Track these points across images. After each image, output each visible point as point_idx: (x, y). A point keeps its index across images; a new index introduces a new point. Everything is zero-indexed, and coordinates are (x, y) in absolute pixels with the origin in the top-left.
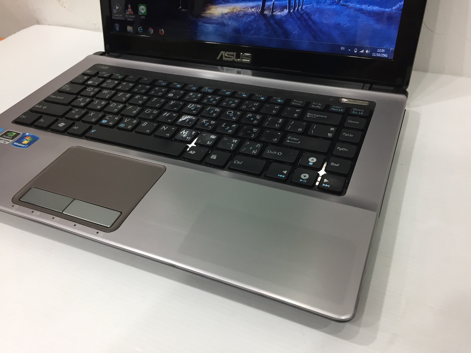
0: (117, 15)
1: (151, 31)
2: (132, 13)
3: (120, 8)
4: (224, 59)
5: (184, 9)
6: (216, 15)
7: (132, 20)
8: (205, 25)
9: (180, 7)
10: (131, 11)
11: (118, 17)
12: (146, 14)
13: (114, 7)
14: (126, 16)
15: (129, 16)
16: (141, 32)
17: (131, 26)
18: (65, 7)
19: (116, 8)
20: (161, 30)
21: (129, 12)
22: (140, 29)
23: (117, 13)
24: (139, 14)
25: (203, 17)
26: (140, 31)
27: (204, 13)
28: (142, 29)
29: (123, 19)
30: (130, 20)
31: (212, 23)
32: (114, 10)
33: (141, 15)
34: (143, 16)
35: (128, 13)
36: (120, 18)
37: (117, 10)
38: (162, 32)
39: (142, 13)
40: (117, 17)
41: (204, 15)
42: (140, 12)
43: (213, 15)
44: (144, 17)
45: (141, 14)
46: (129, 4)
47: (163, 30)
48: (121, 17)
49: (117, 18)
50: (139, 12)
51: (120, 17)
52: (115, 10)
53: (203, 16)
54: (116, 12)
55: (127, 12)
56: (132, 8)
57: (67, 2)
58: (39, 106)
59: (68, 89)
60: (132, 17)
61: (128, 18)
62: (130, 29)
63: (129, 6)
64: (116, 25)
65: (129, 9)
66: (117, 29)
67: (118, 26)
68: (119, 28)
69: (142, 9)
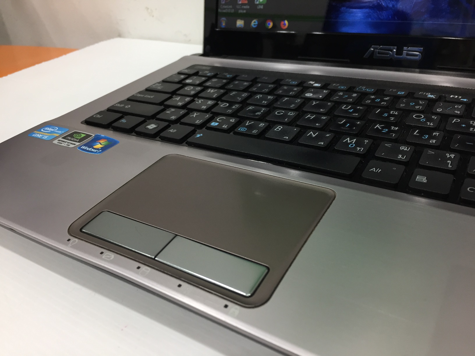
0: (226, 7)
1: (269, 24)
2: (247, 2)
4: (376, 56)
7: (245, 11)
8: (351, 10)
12: (265, 2)
14: (238, 7)
15: (241, 7)
16: (256, 26)
17: (241, 19)
18: (153, 16)
20: (284, 22)
21: (242, 1)
22: (255, 22)
23: (225, 4)
24: (255, 3)
26: (254, 25)
28: (257, 23)
29: (233, 11)
30: (242, 11)
33: (259, 5)
34: (261, 5)
36: (229, 11)
38: (285, 24)
39: (259, 1)
40: (225, 9)
42: (257, 0)
44: (262, 7)
45: (258, 3)
47: (286, 22)
48: (231, 9)
49: (224, 11)
51: (228, 9)
52: (223, 1)
55: (240, 1)
58: (120, 105)
59: (159, 88)
60: (245, 7)
61: (240, 9)
62: (240, 23)
64: (223, 20)
66: (222, 24)
67: (225, 20)
68: (226, 23)
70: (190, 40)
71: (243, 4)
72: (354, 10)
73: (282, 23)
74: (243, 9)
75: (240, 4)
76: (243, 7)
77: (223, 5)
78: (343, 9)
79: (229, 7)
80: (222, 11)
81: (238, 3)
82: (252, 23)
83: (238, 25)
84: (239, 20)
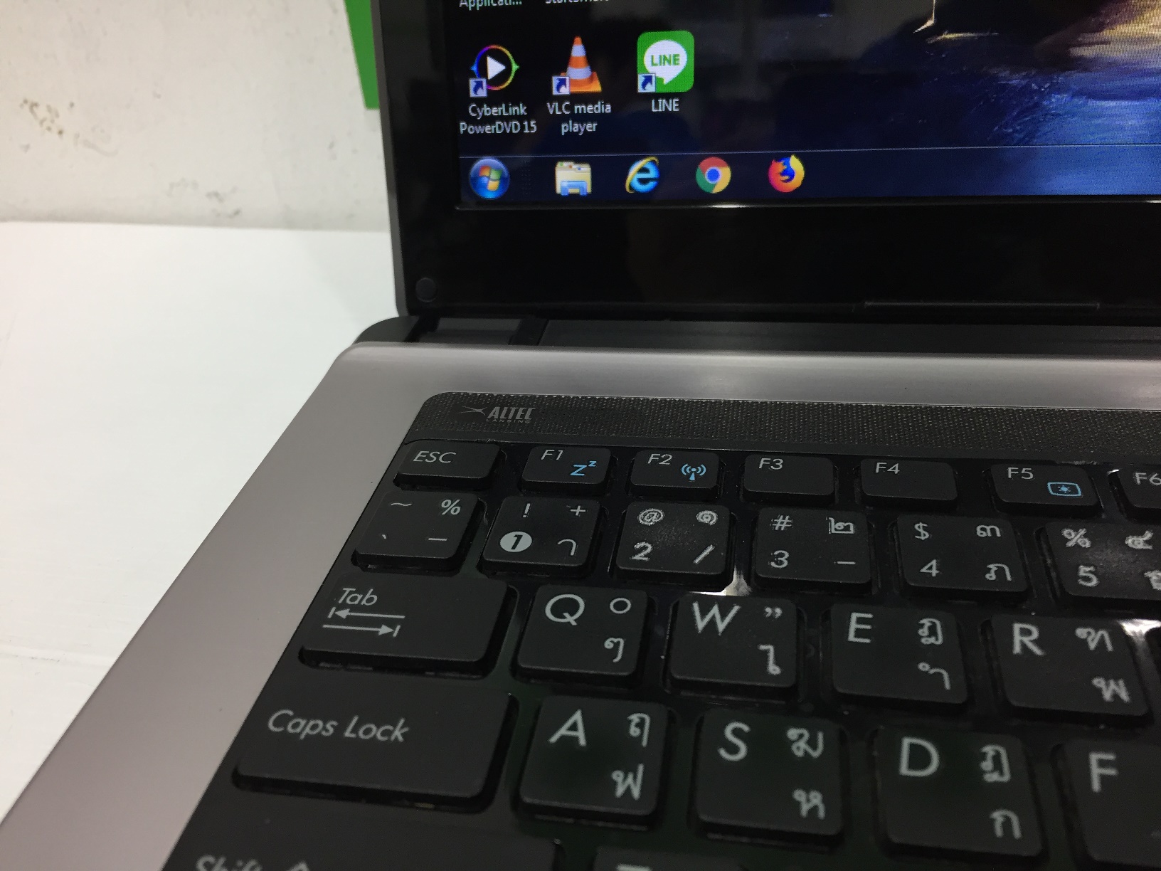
0: (495, 111)
1: (714, 175)
2: (596, 87)
3: (515, 67)
5: (951, 32)
7: (591, 127)
8: (1094, 105)
9: (930, 23)
10: (591, 79)
11: (501, 118)
12: (687, 85)
13: (474, 68)
14: (553, 108)
15: (570, 108)
16: (651, 185)
17: (578, 160)
18: (60, 132)
19: (483, 71)
20: (787, 164)
21: (573, 83)
22: (643, 170)
23: (492, 100)
24: (640, 90)
25: (1084, 65)
26: (643, 181)
27: (1090, 37)
28: (653, 173)
30: (576, 127)
31: (1139, 94)
32: (472, 83)
33: (656, 96)
34: (668, 96)
35: (565, 91)
36: (514, 127)
37: (491, 82)
38: (790, 174)
39: (659, 80)
40: (491, 120)
41: (1087, 52)
42: (648, 79)
44: (673, 106)
45: (650, 88)
46: (578, 40)
47: (796, 164)
48: (520, 118)
49: (488, 129)
50: (641, 79)
51: (507, 119)
52: (479, 85)
53: (1081, 58)
54: (482, 93)
55: (562, 82)
56: (591, 60)
57: (72, 105)
59: (384, 630)
60: (589, 109)
61: (564, 119)
62: (571, 177)
63: (578, 51)
64: (484, 167)
65: (576, 66)
66: (485, 186)
67: (497, 169)
68: (502, 180)
69: (664, 60)
70: (237, 213)
71: (576, 98)
73: (779, 167)
74: (583, 118)
75: (561, 99)
76: (578, 108)
77: (480, 102)
79: (513, 110)
80: (479, 130)
81: (555, 92)
82: (633, 175)
83: (565, 184)
84: (565, 164)
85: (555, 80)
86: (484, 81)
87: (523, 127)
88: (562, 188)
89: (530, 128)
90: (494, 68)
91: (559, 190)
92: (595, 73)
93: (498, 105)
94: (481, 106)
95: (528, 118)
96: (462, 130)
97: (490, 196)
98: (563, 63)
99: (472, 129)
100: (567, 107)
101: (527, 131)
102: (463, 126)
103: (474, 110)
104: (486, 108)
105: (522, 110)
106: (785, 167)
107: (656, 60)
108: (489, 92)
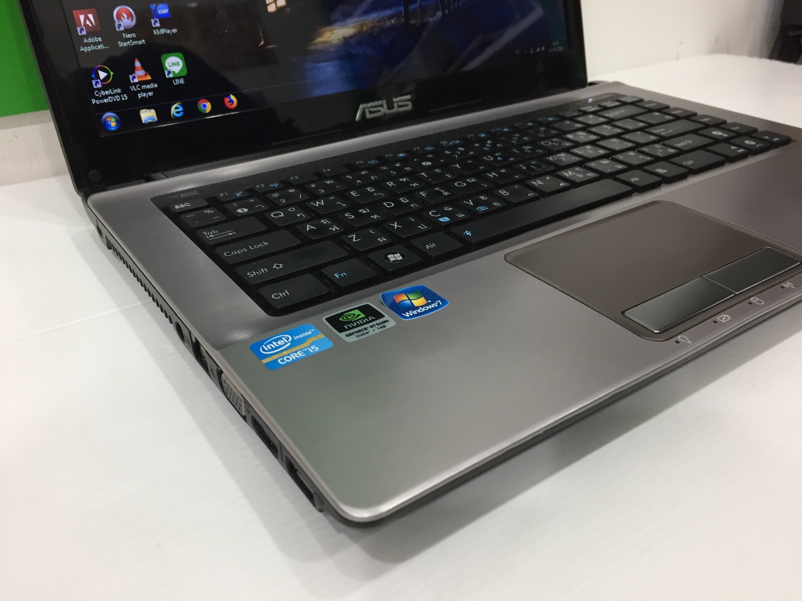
0: (107, 93)
1: (205, 106)
2: (149, 78)
3: (112, 73)
4: (368, 116)
5: (270, 45)
6: (334, 42)
7: (150, 94)
8: (318, 65)
9: (262, 43)
10: (146, 75)
11: (111, 95)
12: (185, 73)
13: (93, 76)
14: (133, 88)
16: (181, 114)
17: (149, 108)
19: (98, 77)
20: (230, 98)
21: (139, 77)
22: (177, 108)
23: (105, 88)
24: (167, 77)
26: (178, 113)
27: (311, 44)
28: (181, 109)
29: (125, 97)
30: (144, 95)
31: (328, 60)
32: (94, 82)
33: (174, 78)
34: (179, 78)
35: (136, 80)
36: (117, 98)
37: (101, 81)
38: (231, 101)
39: (174, 72)
40: (106, 97)
41: (312, 48)
42: (169, 72)
43: (328, 44)
44: (182, 81)
45: (171, 76)
46: (136, 59)
47: (233, 97)
48: (119, 94)
49: (106, 101)
50: (166, 72)
51: (114, 95)
52: (97, 83)
53: (311, 50)
54: (99, 86)
55: (134, 77)
56: (144, 67)
60: (148, 86)
61: (139, 92)
62: (147, 115)
63: (138, 64)
64: (108, 117)
65: (139, 70)
66: (110, 126)
67: (114, 117)
68: (117, 121)
69: (174, 64)
71: (141, 83)
72: (322, 64)
73: (227, 100)
74: (147, 91)
75: (135, 84)
76: (143, 87)
77: (99, 90)
78: (307, 65)
79: (115, 91)
80: (102, 101)
81: (132, 82)
82: (173, 110)
83: (146, 119)
84: (144, 110)
85: (131, 77)
86: (99, 81)
87: (121, 98)
88: (145, 121)
89: (125, 98)
90: (102, 75)
91: (143, 122)
92: (147, 72)
93: (108, 90)
94: (100, 91)
95: (123, 93)
96: (94, 103)
97: (113, 129)
98: (133, 70)
99: (98, 102)
100: (139, 87)
101: (123, 99)
102: (94, 101)
103: (97, 93)
104: (102, 92)
105: (119, 91)
106: (229, 99)
107: (170, 65)
108: (102, 85)
